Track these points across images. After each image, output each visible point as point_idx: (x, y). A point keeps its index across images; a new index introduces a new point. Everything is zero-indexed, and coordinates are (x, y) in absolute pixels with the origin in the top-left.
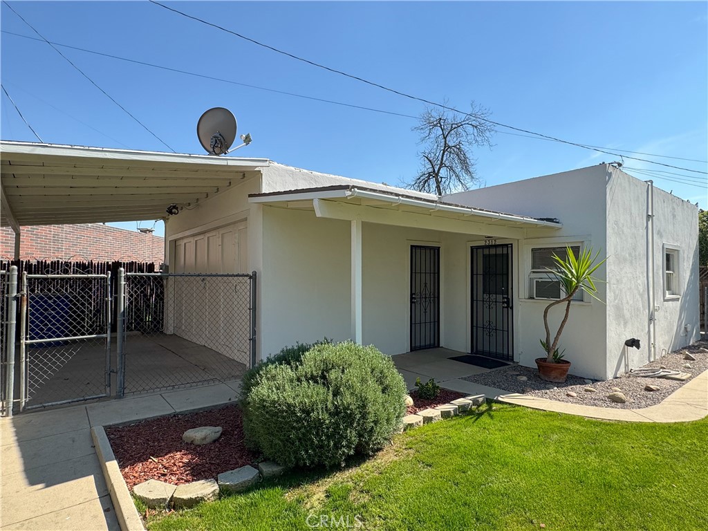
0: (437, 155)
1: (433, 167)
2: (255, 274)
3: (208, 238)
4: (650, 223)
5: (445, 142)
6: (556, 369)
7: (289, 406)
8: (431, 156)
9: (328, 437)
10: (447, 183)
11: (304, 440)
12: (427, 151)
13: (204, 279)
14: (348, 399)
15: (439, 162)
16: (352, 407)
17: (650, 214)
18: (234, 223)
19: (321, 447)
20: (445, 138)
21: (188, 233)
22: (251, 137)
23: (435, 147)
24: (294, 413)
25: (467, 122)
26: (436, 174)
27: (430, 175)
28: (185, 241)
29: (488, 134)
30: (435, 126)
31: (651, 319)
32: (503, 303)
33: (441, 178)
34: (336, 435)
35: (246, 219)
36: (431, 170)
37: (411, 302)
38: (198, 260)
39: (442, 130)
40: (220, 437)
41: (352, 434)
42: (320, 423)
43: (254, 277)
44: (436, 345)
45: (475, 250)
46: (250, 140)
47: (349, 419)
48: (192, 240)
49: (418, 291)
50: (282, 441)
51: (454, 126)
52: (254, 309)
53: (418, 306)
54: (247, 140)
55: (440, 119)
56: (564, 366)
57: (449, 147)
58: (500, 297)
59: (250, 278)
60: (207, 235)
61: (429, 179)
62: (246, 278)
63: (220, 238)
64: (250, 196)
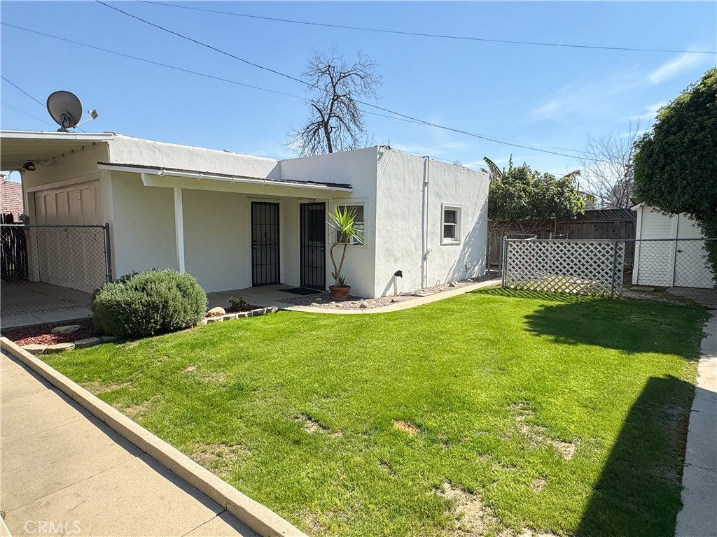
0: (326, 104)
1: (322, 116)
2: (108, 225)
3: (68, 192)
4: (426, 188)
5: (335, 90)
6: (339, 291)
7: (118, 302)
8: (320, 106)
9: (142, 318)
10: (338, 133)
11: (128, 320)
12: (315, 100)
13: (66, 230)
14: (155, 298)
15: (329, 112)
16: (157, 302)
17: (426, 181)
18: (90, 181)
19: (139, 323)
20: (334, 87)
21: (46, 187)
22: (97, 113)
23: (324, 95)
24: (121, 305)
25: (355, 72)
26: (325, 124)
27: (319, 125)
28: (45, 193)
29: (374, 86)
30: (323, 73)
31: (424, 258)
32: (321, 247)
33: (331, 127)
34: (147, 317)
35: (99, 180)
36: (321, 119)
37: (253, 248)
38: (60, 211)
39: (332, 78)
40: (78, 331)
41: (157, 317)
42: (136, 310)
43: (107, 228)
44: (277, 282)
45: (303, 207)
46: (97, 116)
47: (156, 308)
48: (53, 193)
49: (259, 238)
50: (114, 321)
51: (343, 75)
52: (109, 252)
53: (259, 251)
54: (94, 115)
55: (329, 66)
56: (344, 289)
57: (339, 97)
58: (319, 243)
59: (104, 228)
60: (67, 190)
61: (319, 128)
62: (101, 228)
63: (79, 194)
64: (99, 163)
